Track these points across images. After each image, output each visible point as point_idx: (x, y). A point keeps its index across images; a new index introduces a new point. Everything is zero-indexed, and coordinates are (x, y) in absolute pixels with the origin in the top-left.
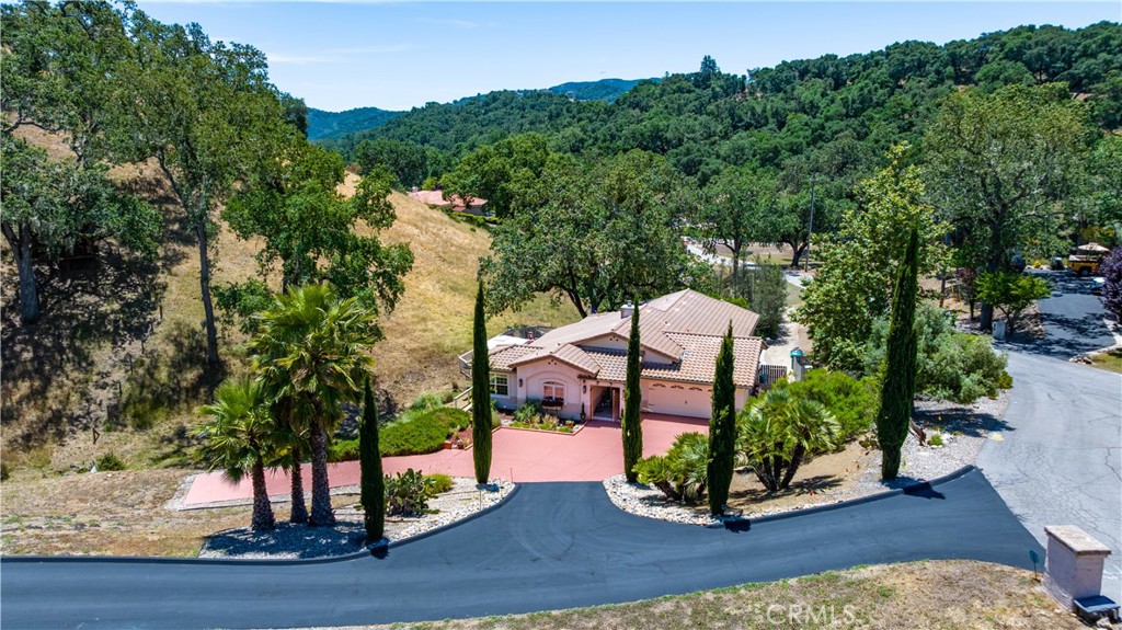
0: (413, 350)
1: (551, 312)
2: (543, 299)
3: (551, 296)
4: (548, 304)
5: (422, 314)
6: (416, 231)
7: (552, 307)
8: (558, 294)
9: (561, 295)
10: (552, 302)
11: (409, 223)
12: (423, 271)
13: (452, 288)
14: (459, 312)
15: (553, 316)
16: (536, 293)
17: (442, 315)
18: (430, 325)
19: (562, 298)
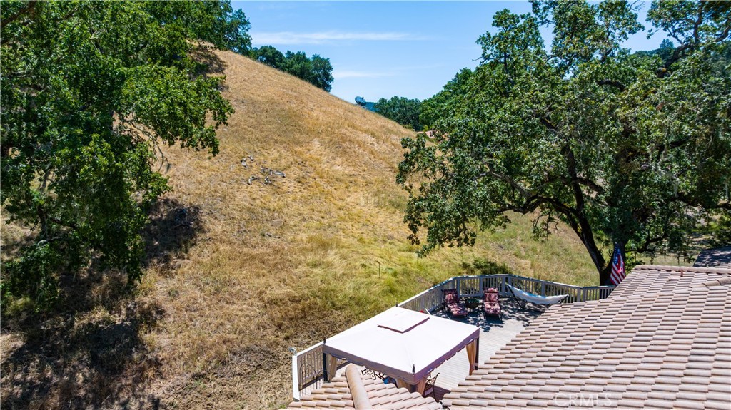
0: (274, 302)
1: (531, 244)
2: (522, 223)
3: (535, 221)
4: (529, 233)
5: (327, 236)
6: (371, 139)
7: (536, 238)
8: (545, 218)
9: (550, 219)
10: (535, 230)
11: (366, 132)
12: (360, 180)
13: (393, 204)
14: (390, 237)
15: (534, 250)
16: (510, 214)
17: (361, 240)
18: (332, 256)
19: (551, 224)
